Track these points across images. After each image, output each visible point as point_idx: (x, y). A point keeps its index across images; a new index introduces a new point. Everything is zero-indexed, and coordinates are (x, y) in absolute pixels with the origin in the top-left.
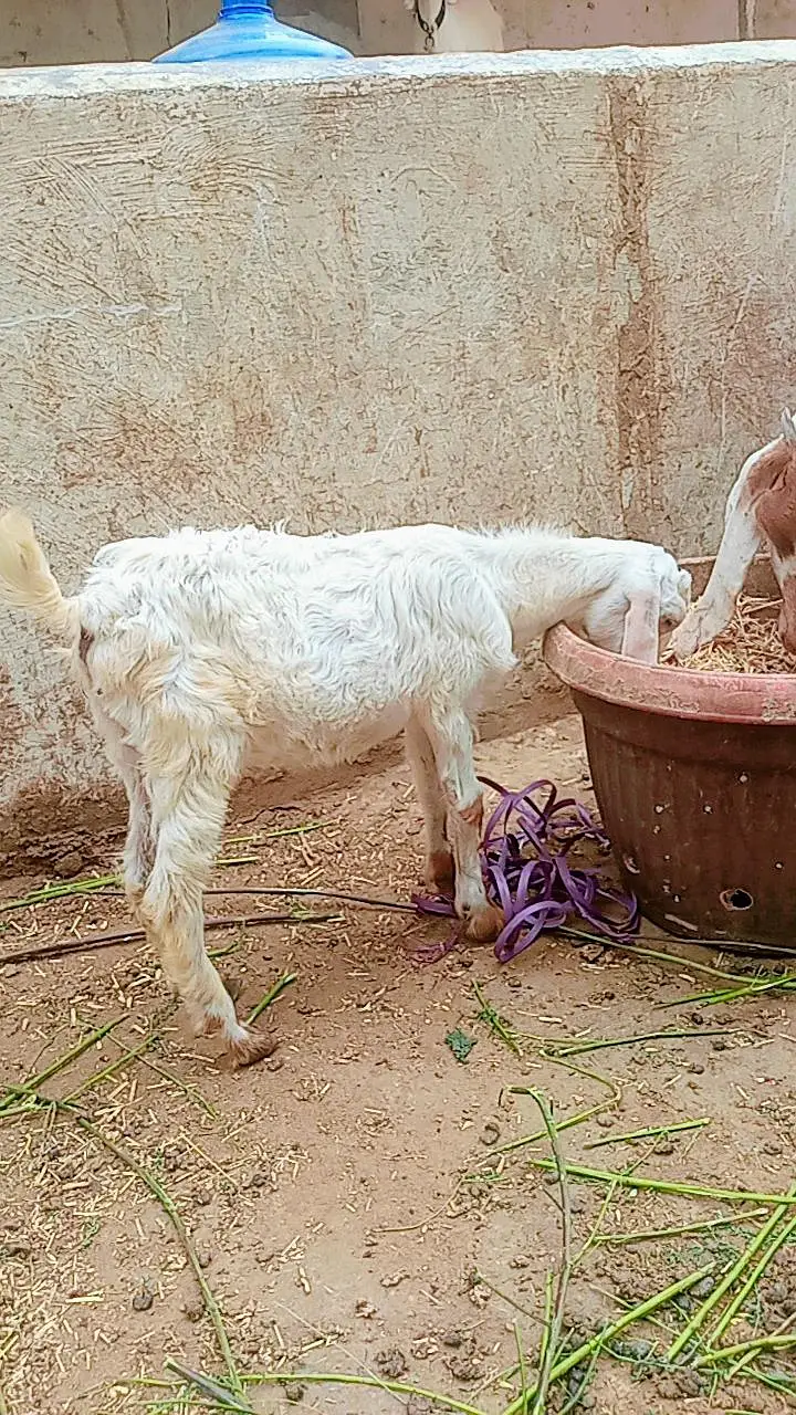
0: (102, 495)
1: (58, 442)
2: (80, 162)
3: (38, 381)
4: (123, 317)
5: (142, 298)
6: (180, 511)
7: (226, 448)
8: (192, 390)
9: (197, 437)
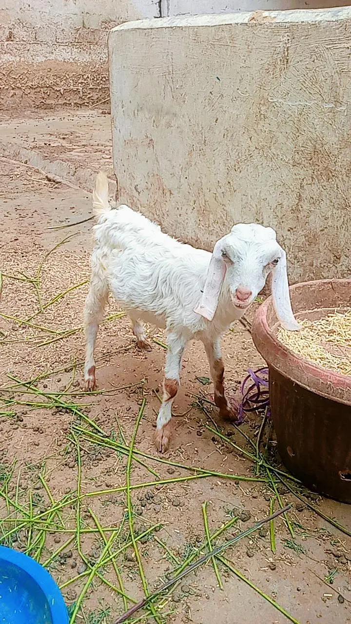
0: (302, 172)
1: (295, 149)
2: (328, 47)
3: (296, 126)
4: (326, 108)
5: (334, 102)
6: (323, 187)
7: (345, 169)
8: (340, 142)
9: (336, 161)
